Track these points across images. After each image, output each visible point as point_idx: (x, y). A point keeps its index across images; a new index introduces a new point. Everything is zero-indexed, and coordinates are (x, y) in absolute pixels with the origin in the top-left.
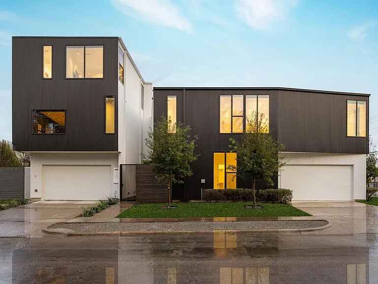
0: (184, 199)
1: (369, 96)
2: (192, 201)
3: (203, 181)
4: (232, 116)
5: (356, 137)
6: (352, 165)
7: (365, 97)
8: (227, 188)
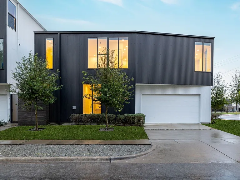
0: (59, 123)
1: (213, 39)
2: (66, 124)
3: (74, 107)
4: (98, 55)
5: (203, 72)
6: (199, 95)
7: (210, 40)
8: (94, 113)
